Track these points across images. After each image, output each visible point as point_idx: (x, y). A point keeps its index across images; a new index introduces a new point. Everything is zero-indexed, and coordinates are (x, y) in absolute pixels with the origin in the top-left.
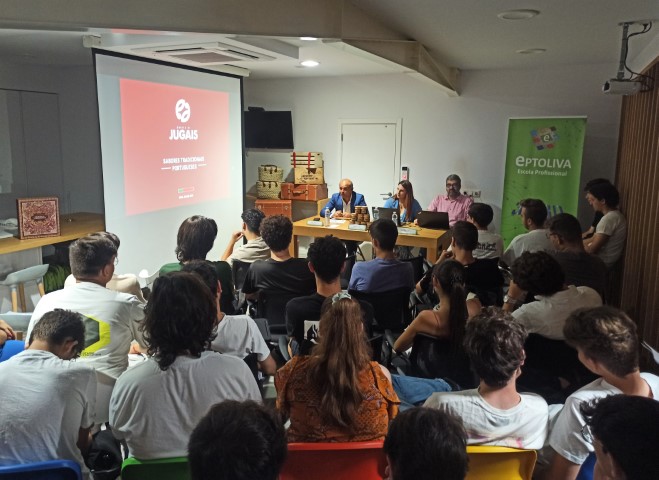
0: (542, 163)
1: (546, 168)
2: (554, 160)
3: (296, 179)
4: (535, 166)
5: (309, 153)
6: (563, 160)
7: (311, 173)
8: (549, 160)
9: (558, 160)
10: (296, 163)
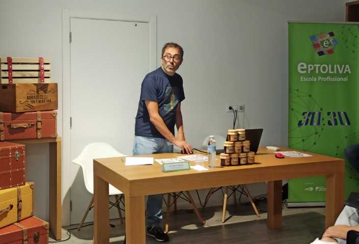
0: (324, 69)
1: (328, 74)
2: (335, 66)
3: (18, 103)
4: (317, 72)
5: (41, 59)
6: (343, 66)
7: (41, 92)
8: (330, 66)
9: (338, 66)
10: (15, 74)
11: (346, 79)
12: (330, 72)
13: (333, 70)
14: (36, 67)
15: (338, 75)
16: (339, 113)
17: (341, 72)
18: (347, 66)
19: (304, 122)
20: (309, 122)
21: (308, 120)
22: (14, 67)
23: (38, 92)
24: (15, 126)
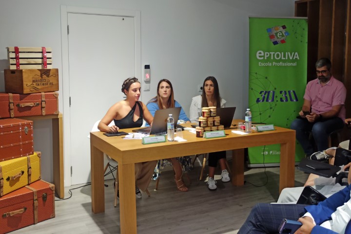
0: (278, 56)
1: (280, 60)
2: (287, 53)
3: (25, 86)
4: (272, 58)
5: (43, 48)
6: (293, 53)
7: (44, 76)
8: (282, 53)
9: (289, 53)
10: (21, 61)
11: (295, 64)
12: (283, 58)
13: (285, 57)
14: (40, 55)
15: (289, 61)
16: (289, 92)
17: (291, 58)
18: (296, 53)
19: (261, 98)
20: (265, 100)
21: (264, 97)
22: (21, 55)
23: (41, 76)
24: (23, 105)
